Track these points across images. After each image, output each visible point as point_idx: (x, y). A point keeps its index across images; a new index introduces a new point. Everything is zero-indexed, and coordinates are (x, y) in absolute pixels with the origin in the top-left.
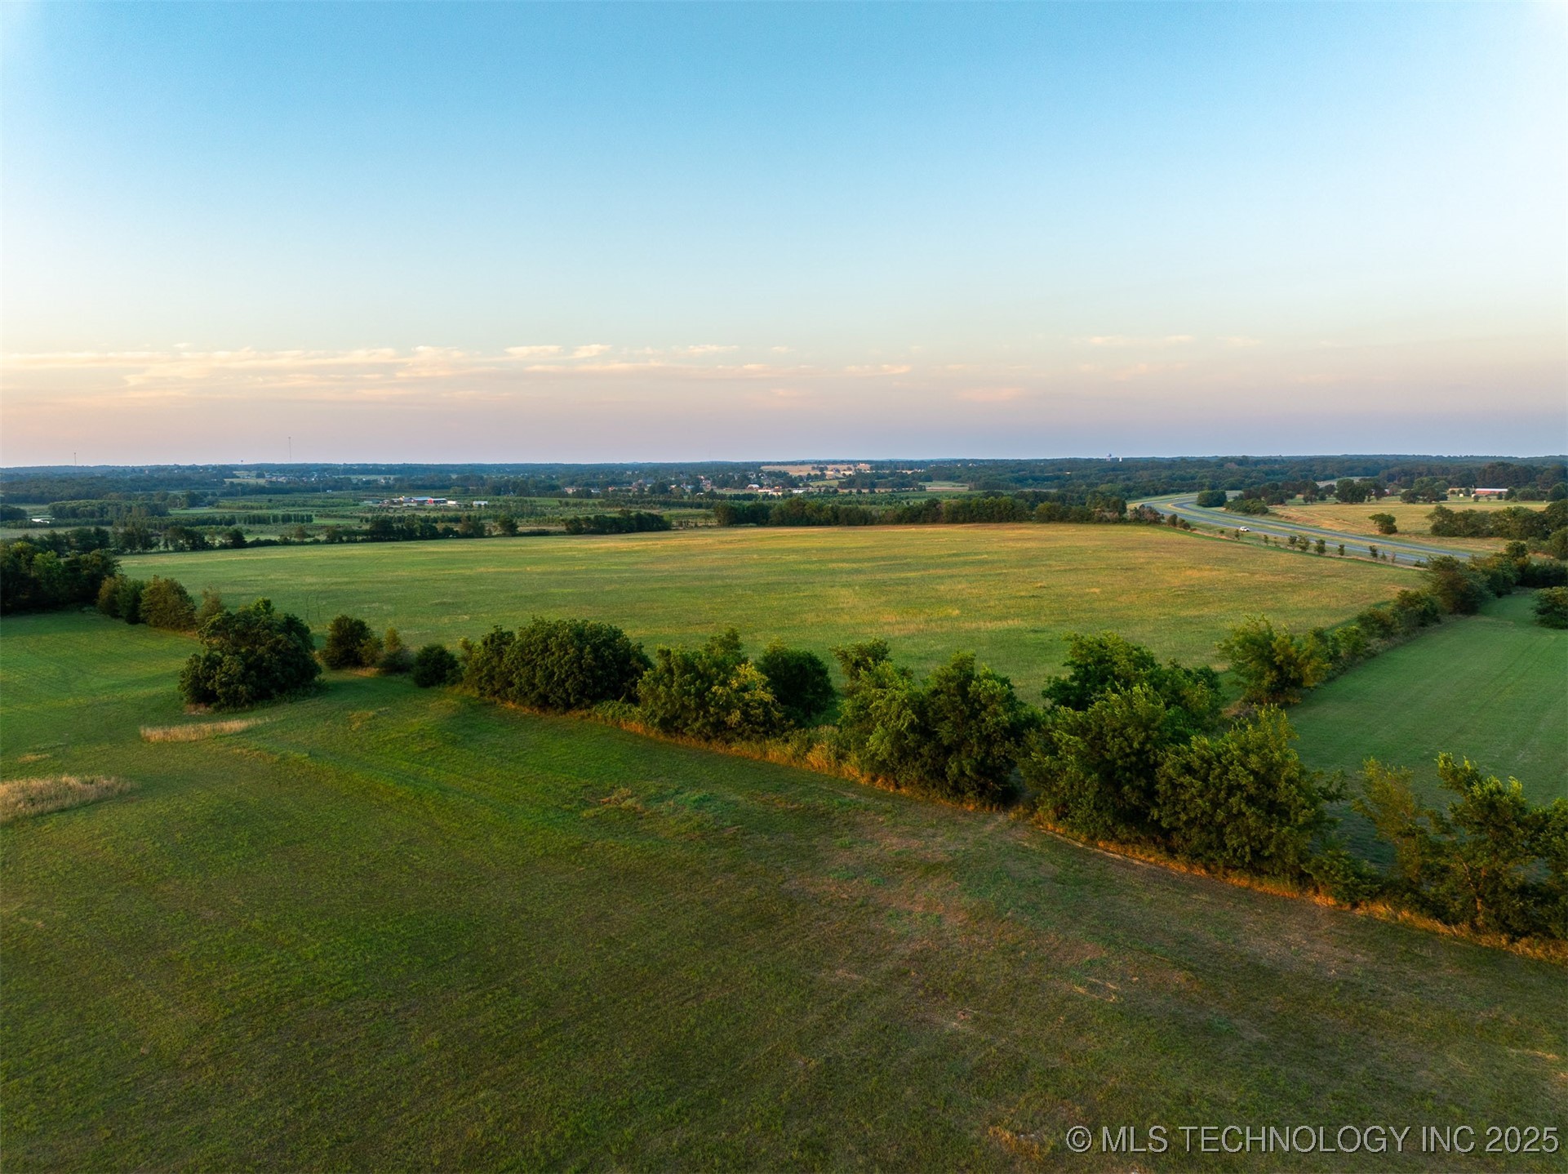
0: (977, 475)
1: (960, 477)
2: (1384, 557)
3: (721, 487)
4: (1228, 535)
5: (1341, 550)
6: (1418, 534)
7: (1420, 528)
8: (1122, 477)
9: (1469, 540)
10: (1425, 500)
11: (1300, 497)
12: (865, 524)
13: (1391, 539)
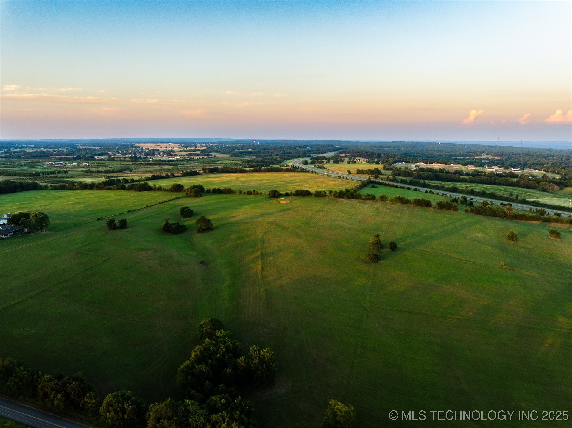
2: (353, 179)
4: (325, 175)
5: (346, 178)
6: (355, 174)
7: (354, 172)
9: (363, 175)
10: (352, 163)
13: (350, 175)
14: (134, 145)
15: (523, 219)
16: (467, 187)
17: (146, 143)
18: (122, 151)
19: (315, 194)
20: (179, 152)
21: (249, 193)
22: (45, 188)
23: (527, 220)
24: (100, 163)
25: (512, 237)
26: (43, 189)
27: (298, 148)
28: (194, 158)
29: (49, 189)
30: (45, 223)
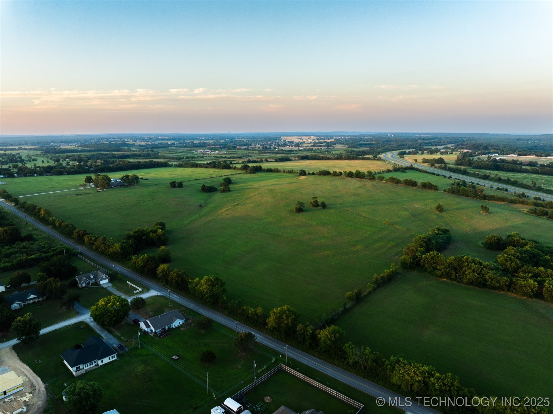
0: (349, 143)
1: (344, 143)
6: (420, 163)
8: (388, 144)
11: (412, 154)
12: (328, 160)
14: (281, 138)
15: (491, 200)
16: (497, 175)
17: (292, 136)
18: (263, 143)
19: (332, 174)
20: (310, 143)
21: (290, 172)
22: (171, 166)
23: (496, 201)
24: (235, 152)
25: (440, 208)
26: (170, 167)
27: (420, 140)
28: (312, 149)
29: (173, 167)
30: (136, 181)
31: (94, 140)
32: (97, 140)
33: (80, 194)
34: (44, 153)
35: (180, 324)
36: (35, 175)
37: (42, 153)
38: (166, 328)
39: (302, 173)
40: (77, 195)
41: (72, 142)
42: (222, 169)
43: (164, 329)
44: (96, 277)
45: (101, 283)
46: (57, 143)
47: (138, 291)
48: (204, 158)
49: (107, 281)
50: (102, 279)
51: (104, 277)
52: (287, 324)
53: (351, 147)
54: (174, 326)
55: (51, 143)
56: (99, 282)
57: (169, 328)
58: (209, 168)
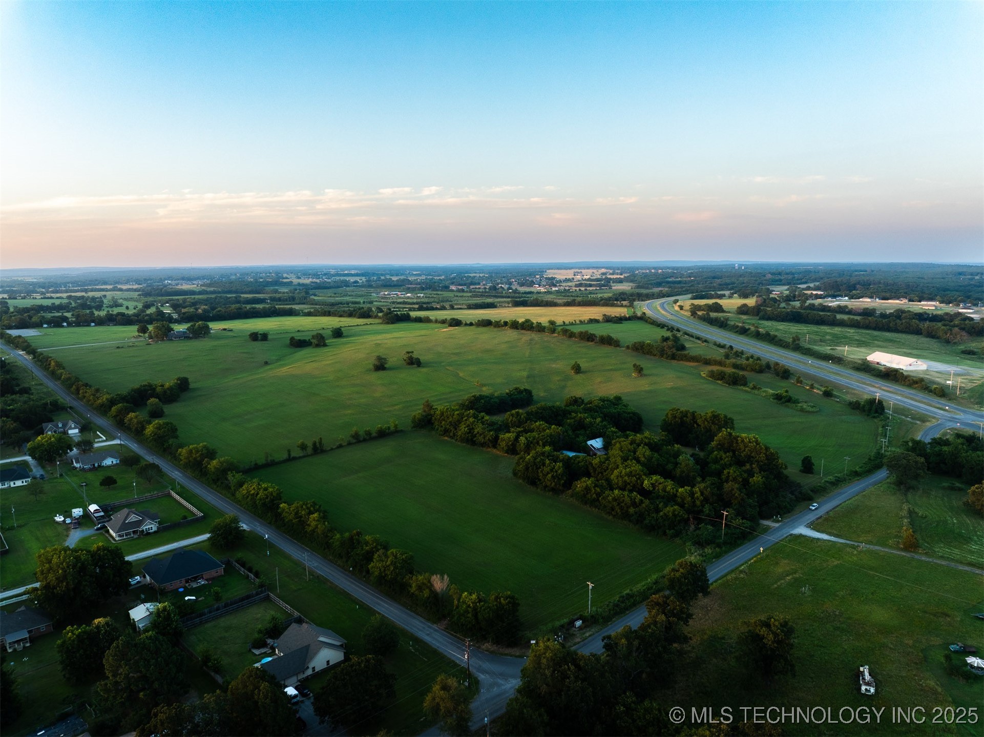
3: (521, 286)
15: (682, 360)
31: (236, 275)
32: (241, 275)
33: (122, 347)
34: (142, 295)
35: (112, 463)
36: (93, 324)
37: (139, 295)
38: (96, 465)
39: (452, 322)
40: (118, 348)
41: (200, 279)
42: (359, 318)
43: (94, 465)
44: (64, 425)
45: (69, 433)
46: (175, 281)
47: (100, 440)
48: (374, 303)
49: (77, 431)
50: (71, 428)
51: (73, 426)
52: (195, 459)
53: (638, 287)
54: (106, 464)
55: (165, 279)
56: (67, 431)
57: (99, 466)
58: (344, 317)
